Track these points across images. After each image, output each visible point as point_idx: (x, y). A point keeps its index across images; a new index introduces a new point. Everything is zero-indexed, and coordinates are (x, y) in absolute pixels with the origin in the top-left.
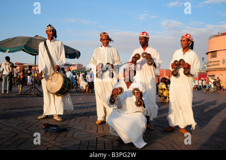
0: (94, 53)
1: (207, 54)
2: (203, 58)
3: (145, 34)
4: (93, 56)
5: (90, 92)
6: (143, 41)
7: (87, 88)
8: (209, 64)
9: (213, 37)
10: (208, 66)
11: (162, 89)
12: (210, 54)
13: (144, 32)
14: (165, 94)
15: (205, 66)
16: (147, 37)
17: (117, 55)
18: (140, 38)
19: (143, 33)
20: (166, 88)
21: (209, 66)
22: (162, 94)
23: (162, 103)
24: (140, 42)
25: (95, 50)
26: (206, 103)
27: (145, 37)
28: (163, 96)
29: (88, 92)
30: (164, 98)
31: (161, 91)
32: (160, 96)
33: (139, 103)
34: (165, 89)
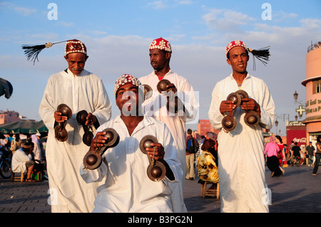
0: (49, 86)
1: (304, 84)
2: (296, 95)
3: (162, 43)
4: (46, 92)
5: (37, 178)
6: (158, 58)
7: (30, 168)
8: (310, 107)
9: (316, 46)
10: (308, 111)
11: (204, 166)
12: (310, 85)
13: (161, 39)
14: (212, 176)
15: (301, 110)
16: (169, 50)
17: (101, 93)
18: (152, 53)
19: (158, 41)
20: (214, 164)
21: (311, 111)
22: (206, 176)
23: (207, 197)
24: (152, 62)
25: (51, 78)
26: (307, 197)
27: (164, 50)
28: (209, 183)
29: (33, 178)
30: (210, 185)
31: (203, 170)
32: (201, 182)
33: (155, 172)
34: (211, 166)
